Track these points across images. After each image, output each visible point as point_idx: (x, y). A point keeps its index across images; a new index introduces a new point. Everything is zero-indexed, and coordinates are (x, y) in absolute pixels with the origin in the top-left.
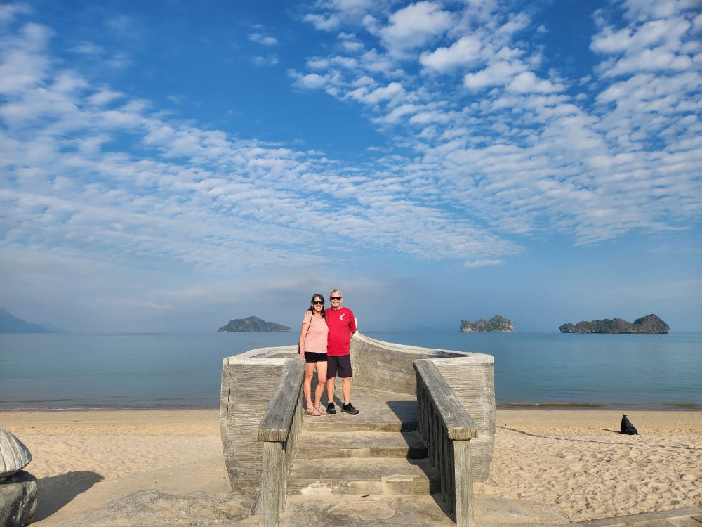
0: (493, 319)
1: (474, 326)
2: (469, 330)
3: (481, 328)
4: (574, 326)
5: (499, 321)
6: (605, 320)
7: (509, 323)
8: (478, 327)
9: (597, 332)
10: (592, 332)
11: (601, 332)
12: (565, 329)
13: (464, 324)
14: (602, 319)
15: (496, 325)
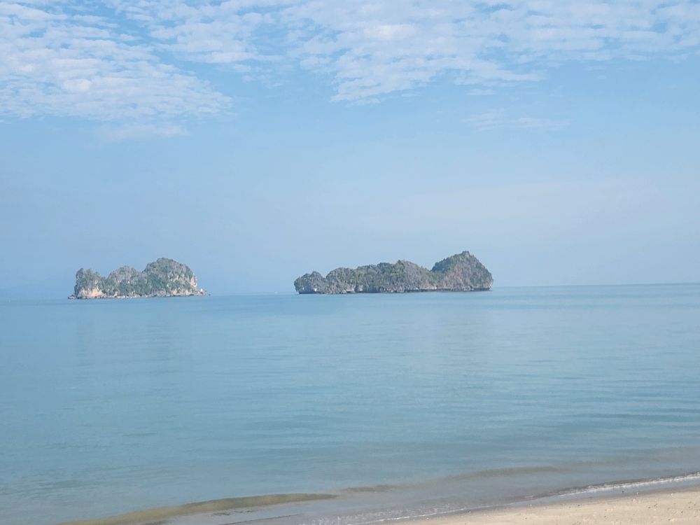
0: (152, 265)
1: (106, 284)
2: (96, 292)
3: (124, 289)
4: (323, 280)
5: (165, 271)
6: (381, 264)
7: (189, 274)
8: (117, 286)
9: (365, 291)
10: (357, 291)
11: (374, 291)
12: (306, 285)
13: (84, 280)
14: (376, 263)
15: (159, 281)
